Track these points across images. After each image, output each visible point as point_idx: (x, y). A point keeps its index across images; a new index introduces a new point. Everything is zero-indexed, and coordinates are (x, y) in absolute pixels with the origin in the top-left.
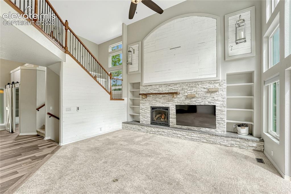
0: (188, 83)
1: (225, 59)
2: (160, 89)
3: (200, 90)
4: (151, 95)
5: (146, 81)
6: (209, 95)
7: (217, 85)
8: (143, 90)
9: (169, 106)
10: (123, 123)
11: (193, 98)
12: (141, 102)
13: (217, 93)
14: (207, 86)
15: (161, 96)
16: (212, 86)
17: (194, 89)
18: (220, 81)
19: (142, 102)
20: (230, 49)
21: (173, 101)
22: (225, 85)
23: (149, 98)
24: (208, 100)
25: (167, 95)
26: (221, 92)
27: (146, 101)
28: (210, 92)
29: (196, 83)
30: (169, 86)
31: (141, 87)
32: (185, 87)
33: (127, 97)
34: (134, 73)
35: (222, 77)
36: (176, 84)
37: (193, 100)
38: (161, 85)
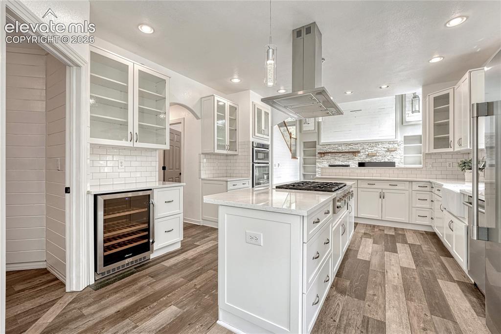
0: (369, 143)
1: (402, 124)
2: (340, 148)
3: (381, 149)
4: (330, 154)
5: (323, 140)
6: (388, 153)
7: (396, 145)
8: (319, 149)
9: (349, 164)
11: (374, 156)
12: (317, 160)
13: (396, 152)
14: (387, 146)
15: (341, 154)
16: (391, 146)
17: (376, 149)
18: (399, 142)
19: (319, 160)
20: (407, 115)
21: (353, 159)
22: (403, 146)
23: (326, 157)
24: (388, 158)
25: (347, 154)
26: (399, 151)
27: (323, 159)
28: (389, 150)
29: (376, 143)
30: (350, 145)
31: (317, 146)
32: (365, 146)
33: (300, 156)
34: (309, 133)
35: (400, 139)
36: (357, 144)
37: (374, 158)
38: (340, 144)
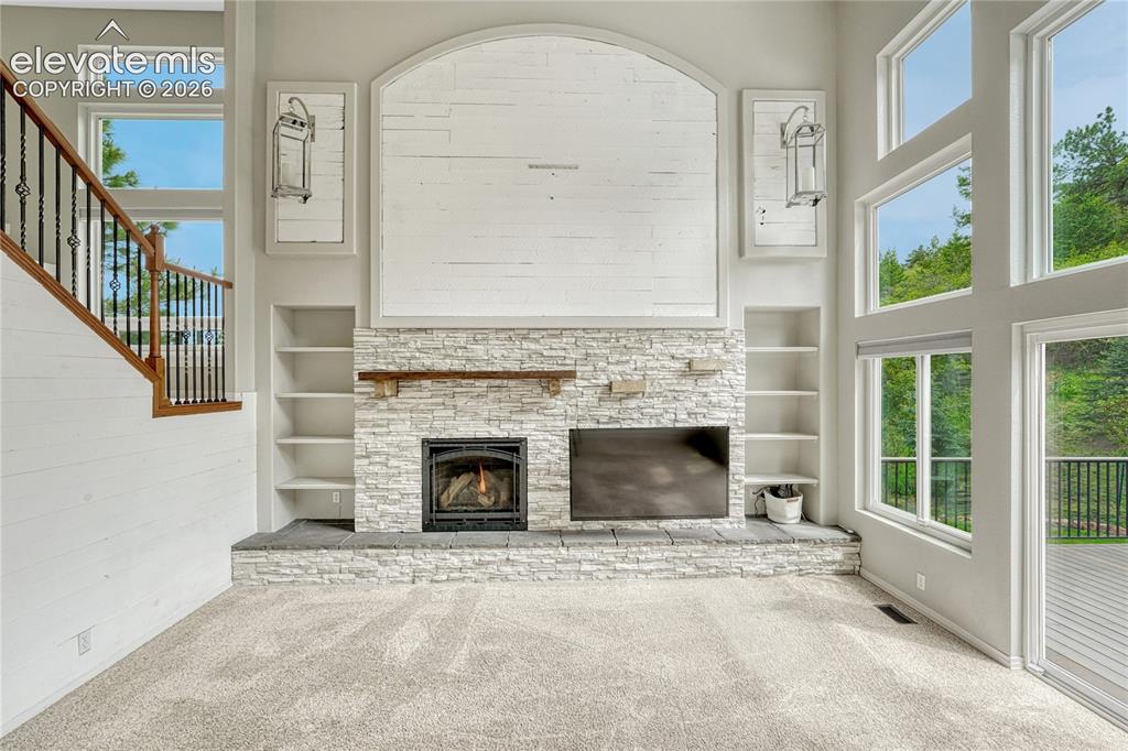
0: (610, 330)
1: (741, 253)
2: (479, 350)
3: (659, 364)
4: (427, 383)
5: (394, 304)
6: (688, 384)
7: (717, 349)
8: (370, 352)
9: (522, 434)
10: (235, 548)
11: (630, 395)
12: (359, 415)
13: (718, 377)
14: (684, 348)
15: (484, 383)
16: (699, 352)
17: (640, 360)
18: (728, 332)
19: (372, 415)
20: (758, 218)
21: (542, 410)
22: (742, 350)
23: (410, 395)
24: (689, 405)
25: (512, 383)
26: (729, 375)
27: (391, 410)
28: (691, 370)
29: (646, 333)
30: (525, 338)
31: (360, 336)
32: (599, 349)
33: (261, 385)
34: (310, 255)
35: (733, 321)
36: (559, 332)
37: (633, 403)
38: (479, 332)
